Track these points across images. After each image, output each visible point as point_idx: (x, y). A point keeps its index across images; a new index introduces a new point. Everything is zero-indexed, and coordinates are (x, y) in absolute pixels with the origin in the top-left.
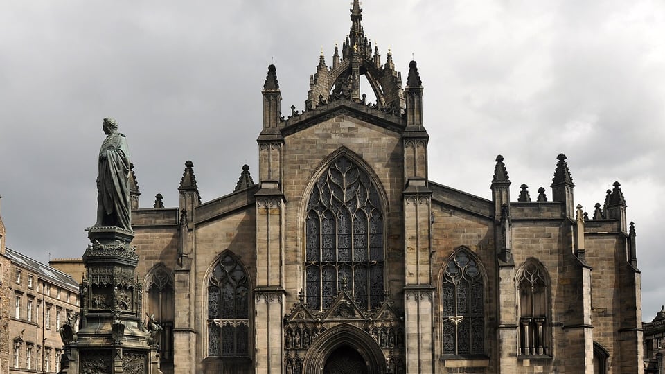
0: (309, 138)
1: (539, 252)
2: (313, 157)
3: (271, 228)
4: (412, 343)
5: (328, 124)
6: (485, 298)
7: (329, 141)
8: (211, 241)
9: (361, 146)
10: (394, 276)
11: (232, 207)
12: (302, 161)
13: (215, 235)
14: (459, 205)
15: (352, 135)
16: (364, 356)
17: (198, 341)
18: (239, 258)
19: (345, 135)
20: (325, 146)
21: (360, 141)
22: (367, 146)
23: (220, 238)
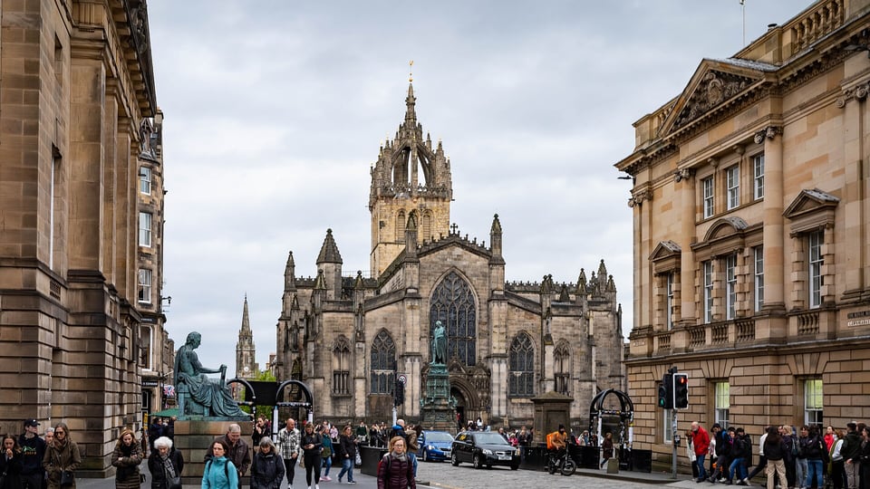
0: (434, 260)
1: (567, 335)
2: (436, 272)
3: (415, 317)
4: (495, 389)
5: (444, 252)
6: (535, 361)
7: (446, 262)
8: (374, 322)
9: (465, 267)
10: (482, 347)
11: (387, 301)
12: (429, 275)
13: (376, 319)
14: (521, 305)
15: (459, 260)
16: (465, 395)
17: (366, 383)
18: (391, 333)
19: (455, 259)
20: (443, 266)
21: (464, 263)
22: (469, 267)
23: (379, 320)
